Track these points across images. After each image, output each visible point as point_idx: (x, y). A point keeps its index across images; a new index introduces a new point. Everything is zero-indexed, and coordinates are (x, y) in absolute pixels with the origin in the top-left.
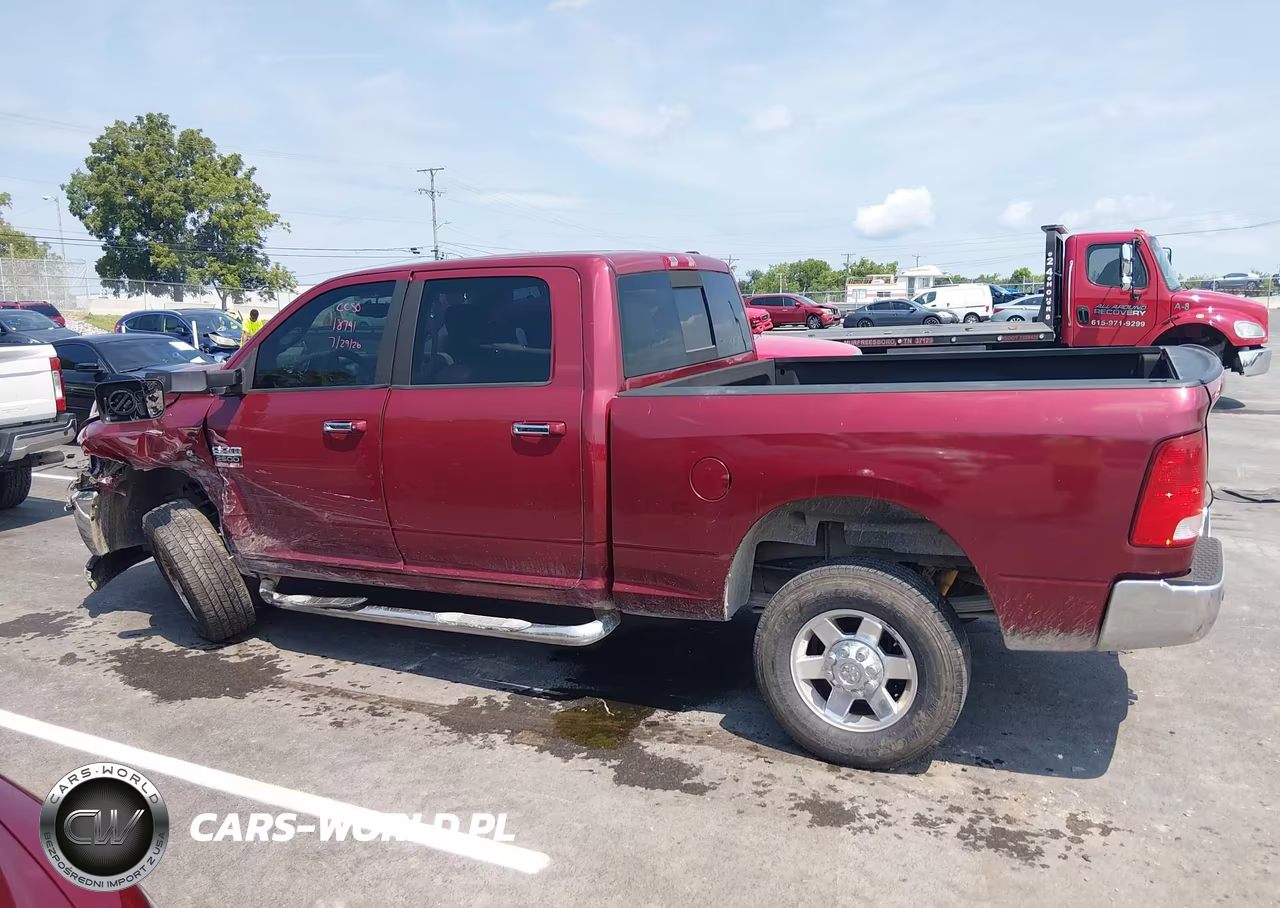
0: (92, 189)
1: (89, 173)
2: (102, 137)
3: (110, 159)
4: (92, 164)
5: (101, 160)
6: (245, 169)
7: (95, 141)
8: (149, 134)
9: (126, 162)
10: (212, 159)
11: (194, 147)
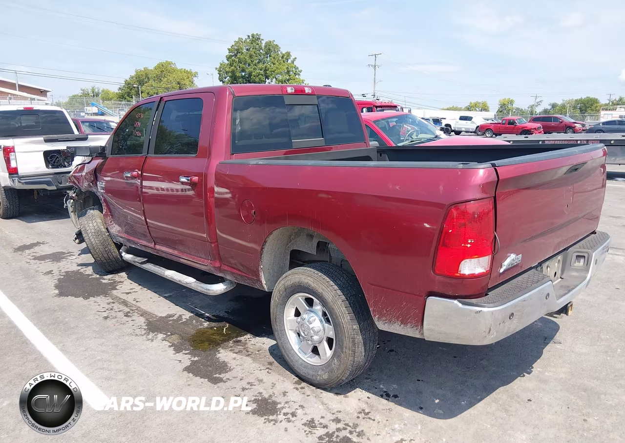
0: (227, 69)
1: (227, 62)
2: (233, 46)
3: (236, 55)
4: (228, 58)
5: (232, 56)
6: (292, 58)
7: (230, 48)
8: (252, 43)
9: (242, 57)
10: (278, 55)
11: (271, 48)
